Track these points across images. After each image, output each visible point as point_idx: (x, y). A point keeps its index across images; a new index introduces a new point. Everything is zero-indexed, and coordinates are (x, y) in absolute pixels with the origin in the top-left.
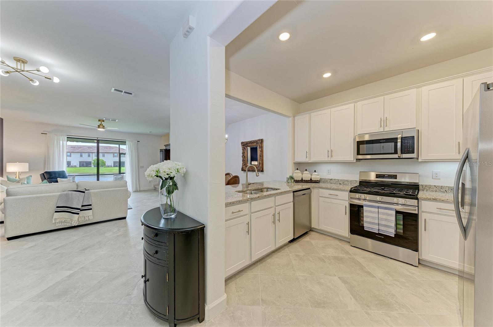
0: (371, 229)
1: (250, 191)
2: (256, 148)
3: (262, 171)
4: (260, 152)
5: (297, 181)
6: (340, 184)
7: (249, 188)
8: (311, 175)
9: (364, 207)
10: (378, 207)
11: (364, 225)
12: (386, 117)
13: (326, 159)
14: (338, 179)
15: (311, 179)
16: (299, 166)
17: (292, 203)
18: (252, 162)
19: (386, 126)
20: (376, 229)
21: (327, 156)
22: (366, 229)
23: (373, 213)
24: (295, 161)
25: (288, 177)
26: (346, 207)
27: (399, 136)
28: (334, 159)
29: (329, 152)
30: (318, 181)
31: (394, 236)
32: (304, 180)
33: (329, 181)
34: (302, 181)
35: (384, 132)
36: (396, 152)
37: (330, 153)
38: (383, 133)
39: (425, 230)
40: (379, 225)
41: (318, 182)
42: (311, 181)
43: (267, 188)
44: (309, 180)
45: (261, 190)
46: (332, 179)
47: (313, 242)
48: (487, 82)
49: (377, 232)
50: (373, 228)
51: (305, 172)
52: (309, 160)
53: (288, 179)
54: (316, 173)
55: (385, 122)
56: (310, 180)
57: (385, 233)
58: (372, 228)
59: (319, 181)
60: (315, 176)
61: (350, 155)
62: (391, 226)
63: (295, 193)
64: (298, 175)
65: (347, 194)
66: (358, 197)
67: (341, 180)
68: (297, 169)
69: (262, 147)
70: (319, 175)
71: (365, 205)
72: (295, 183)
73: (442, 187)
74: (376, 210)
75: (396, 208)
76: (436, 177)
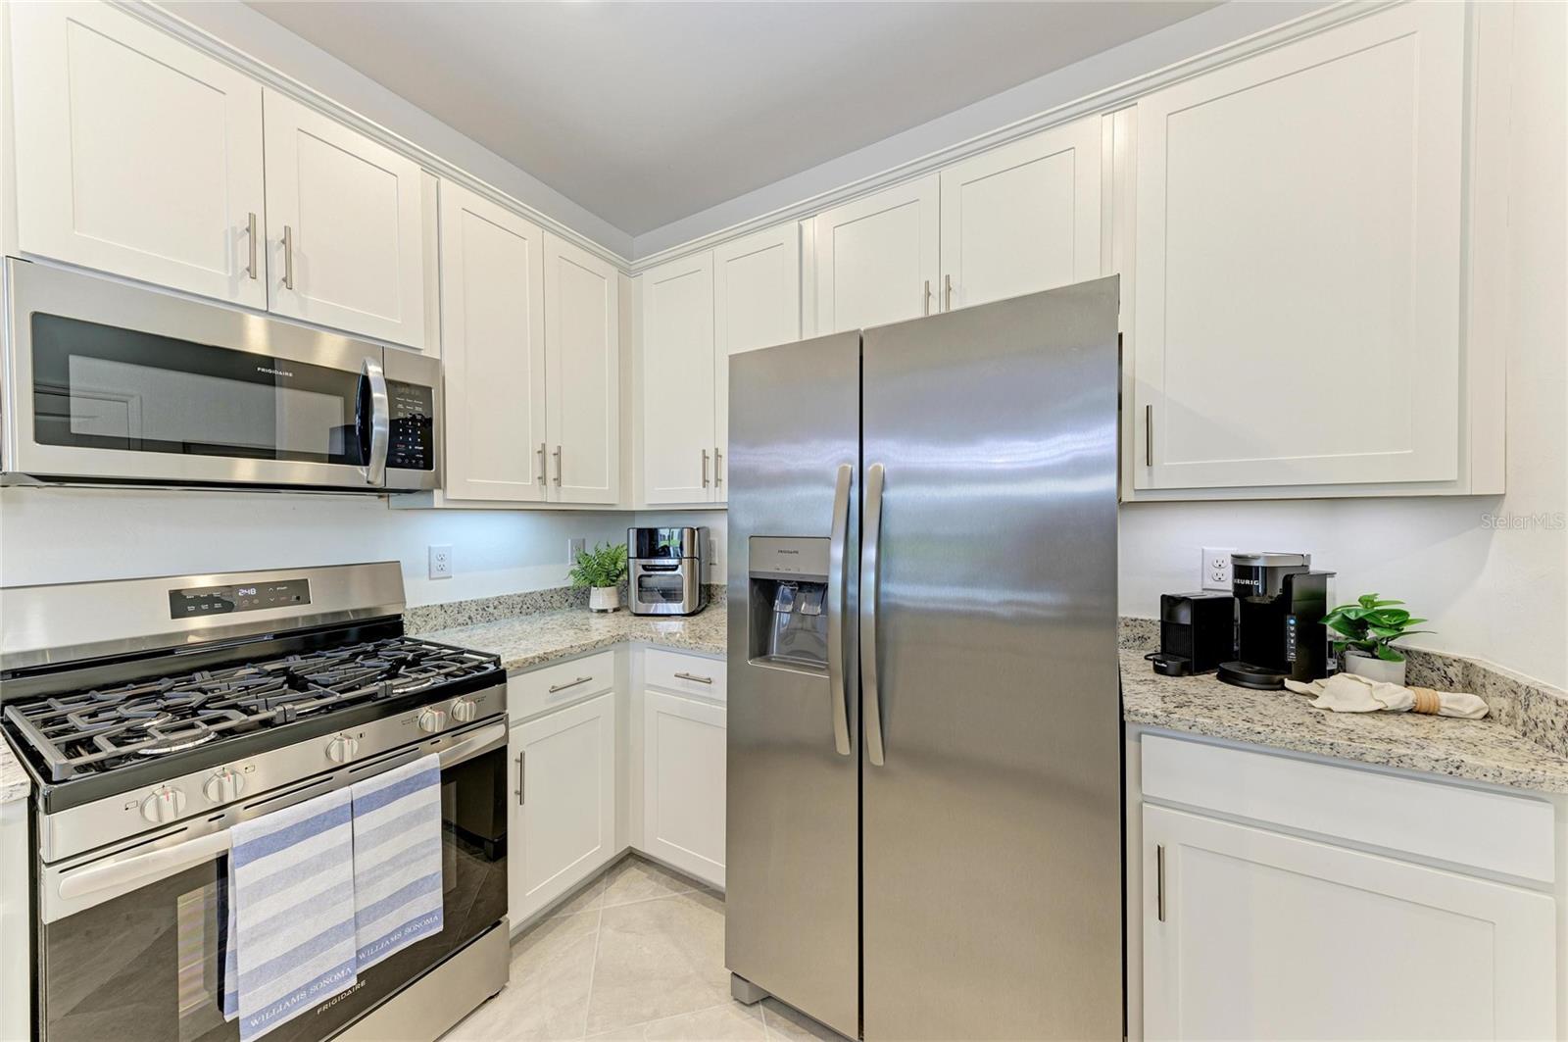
0: (302, 996)
10: (354, 811)
12: (287, 232)
23: (320, 869)
27: (376, 372)
31: (440, 927)
39: (522, 800)
40: (356, 929)
49: (352, 980)
50: (319, 980)
62: (426, 878)
73: (460, 607)
74: (341, 833)
75: (442, 759)
76: (438, 569)
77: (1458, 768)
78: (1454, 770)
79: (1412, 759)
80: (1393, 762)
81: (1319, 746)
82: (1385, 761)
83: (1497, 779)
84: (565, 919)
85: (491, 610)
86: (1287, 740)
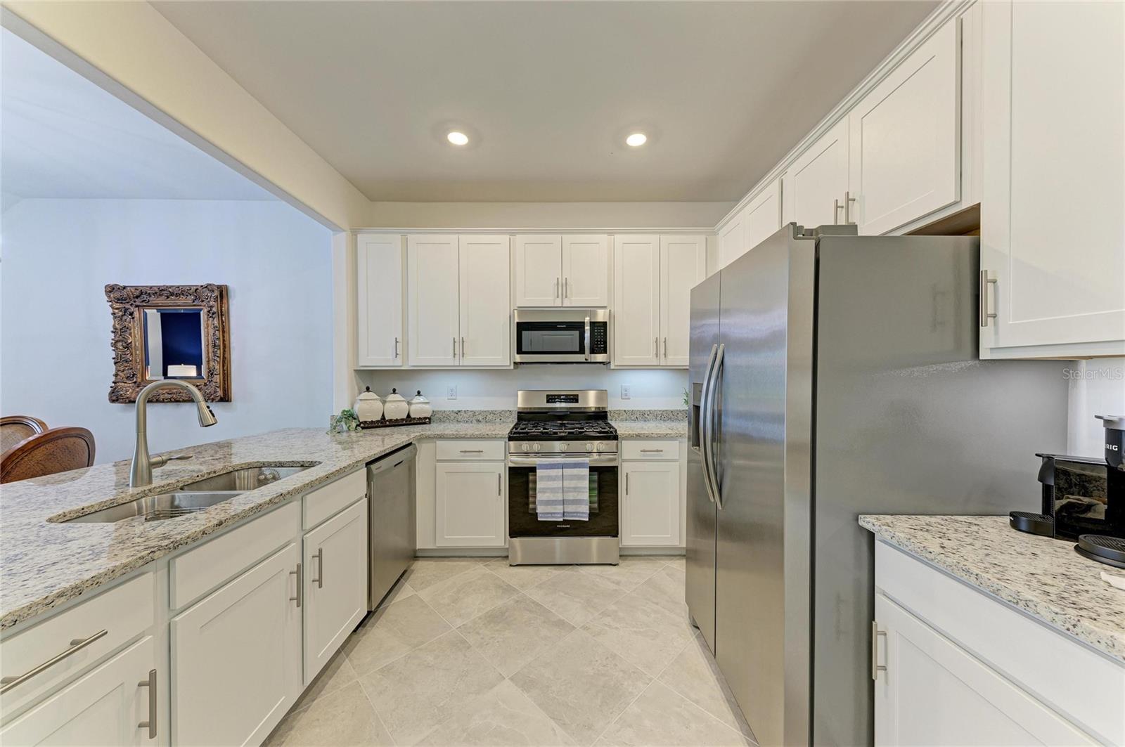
0: (550, 515)
1: (166, 497)
2: (195, 317)
3: (226, 398)
4: (211, 331)
5: (368, 426)
6: (478, 421)
7: (157, 482)
8: (409, 403)
9: (538, 471)
10: (563, 466)
11: (537, 511)
12: (566, 279)
13: (448, 360)
14: (474, 409)
15: (409, 416)
16: (371, 379)
17: (365, 500)
18: (170, 367)
19: (566, 297)
20: (558, 513)
21: (452, 353)
22: (541, 517)
23: (554, 480)
24: (360, 365)
25: (338, 413)
26: (500, 477)
27: (587, 320)
28: (469, 361)
29: (457, 344)
30: (425, 418)
31: (587, 520)
32: (390, 421)
33: (452, 418)
34: (384, 423)
35: (562, 309)
36: (582, 351)
37: (460, 345)
38: (559, 309)
39: (627, 494)
40: (563, 504)
41: (428, 420)
42: (409, 421)
43: (259, 465)
44: (402, 420)
45: (228, 481)
46: (459, 411)
47: (424, 594)
48: (796, 223)
49: (562, 520)
50: (554, 513)
51: (392, 397)
52: (403, 362)
53: (339, 421)
54: (421, 399)
55: (564, 288)
56: (405, 417)
57: (572, 516)
58: (551, 513)
59: (430, 419)
60: (420, 405)
61: (500, 351)
62: (583, 500)
63: (373, 467)
64: (370, 407)
65: (501, 445)
66: (526, 451)
67: (480, 413)
68: (368, 389)
69: (222, 316)
70: (428, 403)
71: (539, 465)
72: (361, 432)
73: (633, 412)
74: (558, 472)
75: (590, 461)
76: (625, 395)
77: (1074, 626)
78: (1071, 627)
79: (1036, 606)
80: (1022, 604)
81: (968, 574)
82: (1015, 601)
83: (1110, 649)
84: (652, 560)
85: (646, 415)
86: (948, 564)
